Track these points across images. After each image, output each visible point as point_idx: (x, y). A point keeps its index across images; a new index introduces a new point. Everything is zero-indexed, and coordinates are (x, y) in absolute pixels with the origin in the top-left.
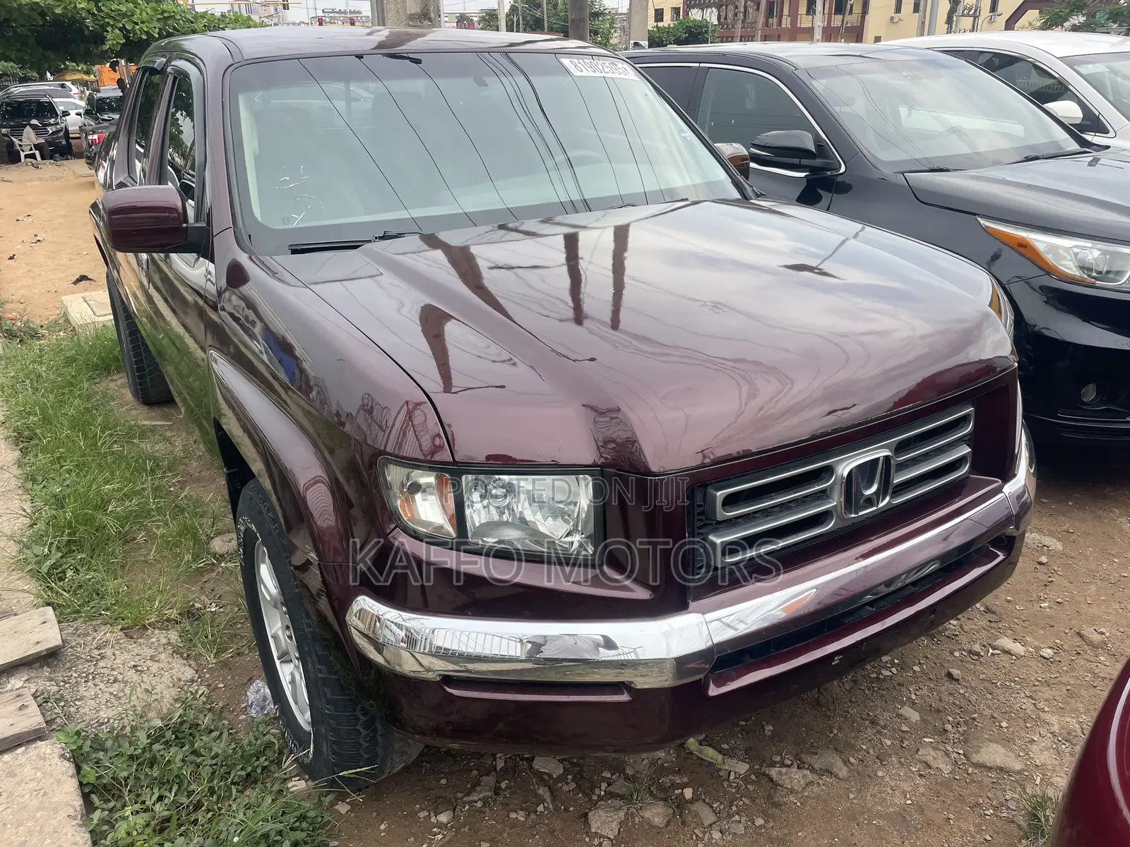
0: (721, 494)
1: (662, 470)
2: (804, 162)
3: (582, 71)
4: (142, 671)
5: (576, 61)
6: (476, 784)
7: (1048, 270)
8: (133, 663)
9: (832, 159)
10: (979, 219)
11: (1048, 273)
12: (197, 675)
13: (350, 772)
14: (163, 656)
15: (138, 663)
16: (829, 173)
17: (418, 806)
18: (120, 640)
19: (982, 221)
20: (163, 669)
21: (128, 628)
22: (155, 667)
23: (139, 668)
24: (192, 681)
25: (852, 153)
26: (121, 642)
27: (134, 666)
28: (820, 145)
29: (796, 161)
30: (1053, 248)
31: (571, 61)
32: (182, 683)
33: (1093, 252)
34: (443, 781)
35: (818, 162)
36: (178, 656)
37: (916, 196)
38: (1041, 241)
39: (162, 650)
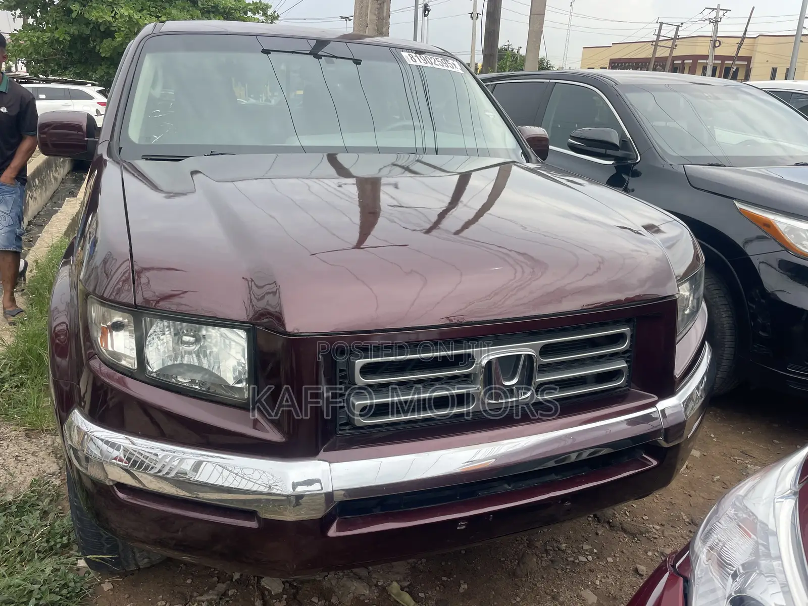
1: (296, 331)
2: (609, 152)
3: (416, 61)
4: (20, 461)
5: (414, 55)
6: (212, 587)
7: (786, 247)
8: (17, 454)
9: (631, 151)
10: (736, 202)
11: (787, 250)
12: (59, 471)
13: (95, 556)
14: (41, 454)
15: (21, 455)
16: (629, 162)
17: (161, 596)
18: (20, 437)
19: (738, 205)
20: (36, 462)
21: (28, 430)
22: (31, 459)
23: (19, 458)
24: (53, 474)
25: (648, 147)
26: (20, 438)
27: (17, 456)
28: (624, 142)
29: (603, 151)
30: (793, 229)
31: (409, 55)
32: (45, 474)
34: (189, 581)
35: (620, 153)
36: (53, 455)
37: (689, 182)
38: (782, 223)
39: (44, 449)
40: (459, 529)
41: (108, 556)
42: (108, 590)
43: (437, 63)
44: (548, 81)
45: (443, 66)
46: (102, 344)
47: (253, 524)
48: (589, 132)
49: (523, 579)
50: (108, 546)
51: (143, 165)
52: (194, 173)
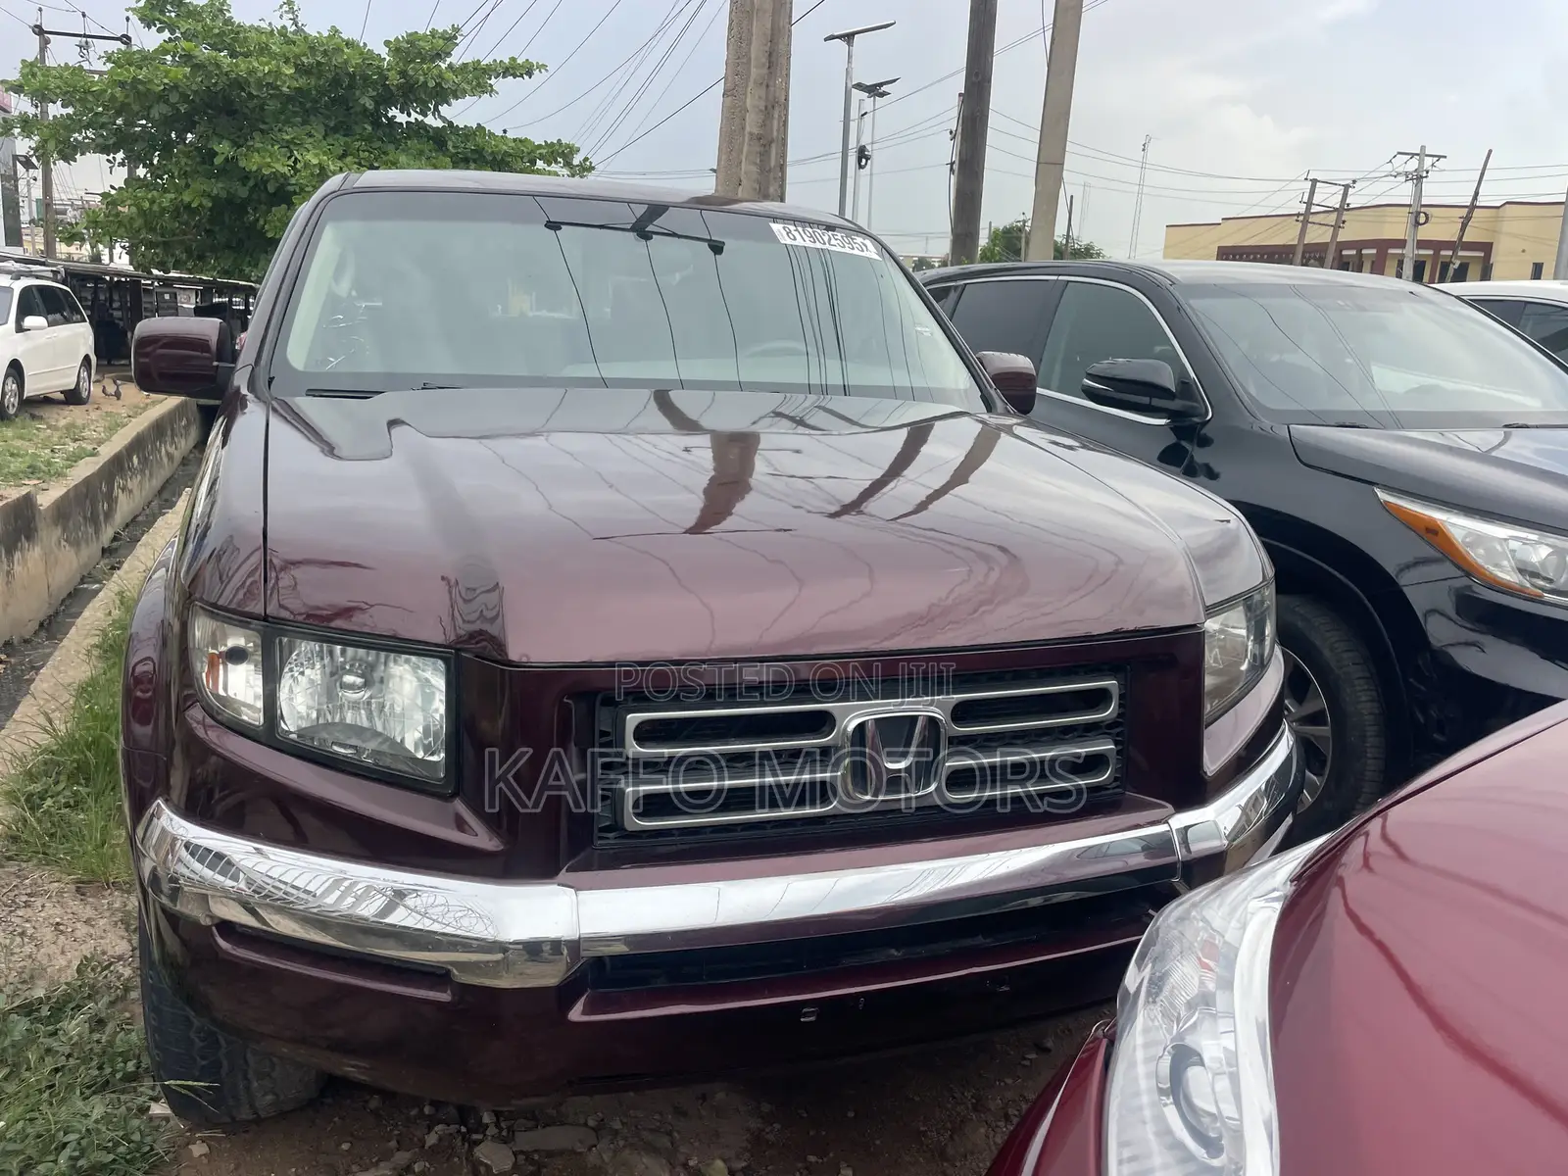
0: (634, 719)
1: (524, 659)
2: (1157, 402)
3: (795, 239)
4: (62, 932)
5: (792, 228)
6: (386, 1156)
7: (1467, 569)
8: (58, 920)
9: (1196, 401)
10: (1378, 491)
11: (1468, 575)
12: (131, 953)
13: (179, 1082)
14: (102, 922)
15: (65, 922)
16: (1196, 420)
17: (294, 1170)
18: (65, 892)
19: (1383, 496)
20: (91, 936)
21: (83, 883)
22: (82, 930)
23: (61, 927)
24: (120, 958)
25: (1227, 395)
26: (65, 895)
27: (58, 924)
28: (1185, 386)
29: (1145, 400)
30: (1479, 539)
31: (784, 228)
32: (105, 957)
33: (1539, 550)
34: (345, 1146)
35: (1176, 405)
36: (123, 926)
37: (1296, 454)
38: (1458, 526)
39: (107, 914)
40: (804, 1022)
41: (202, 1084)
42: (201, 1156)
43: (833, 242)
44: (1055, 278)
45: (844, 247)
46: (208, 682)
47: (445, 997)
48: (1122, 366)
49: (958, 1164)
50: (204, 1063)
51: (307, 406)
52: (393, 423)
